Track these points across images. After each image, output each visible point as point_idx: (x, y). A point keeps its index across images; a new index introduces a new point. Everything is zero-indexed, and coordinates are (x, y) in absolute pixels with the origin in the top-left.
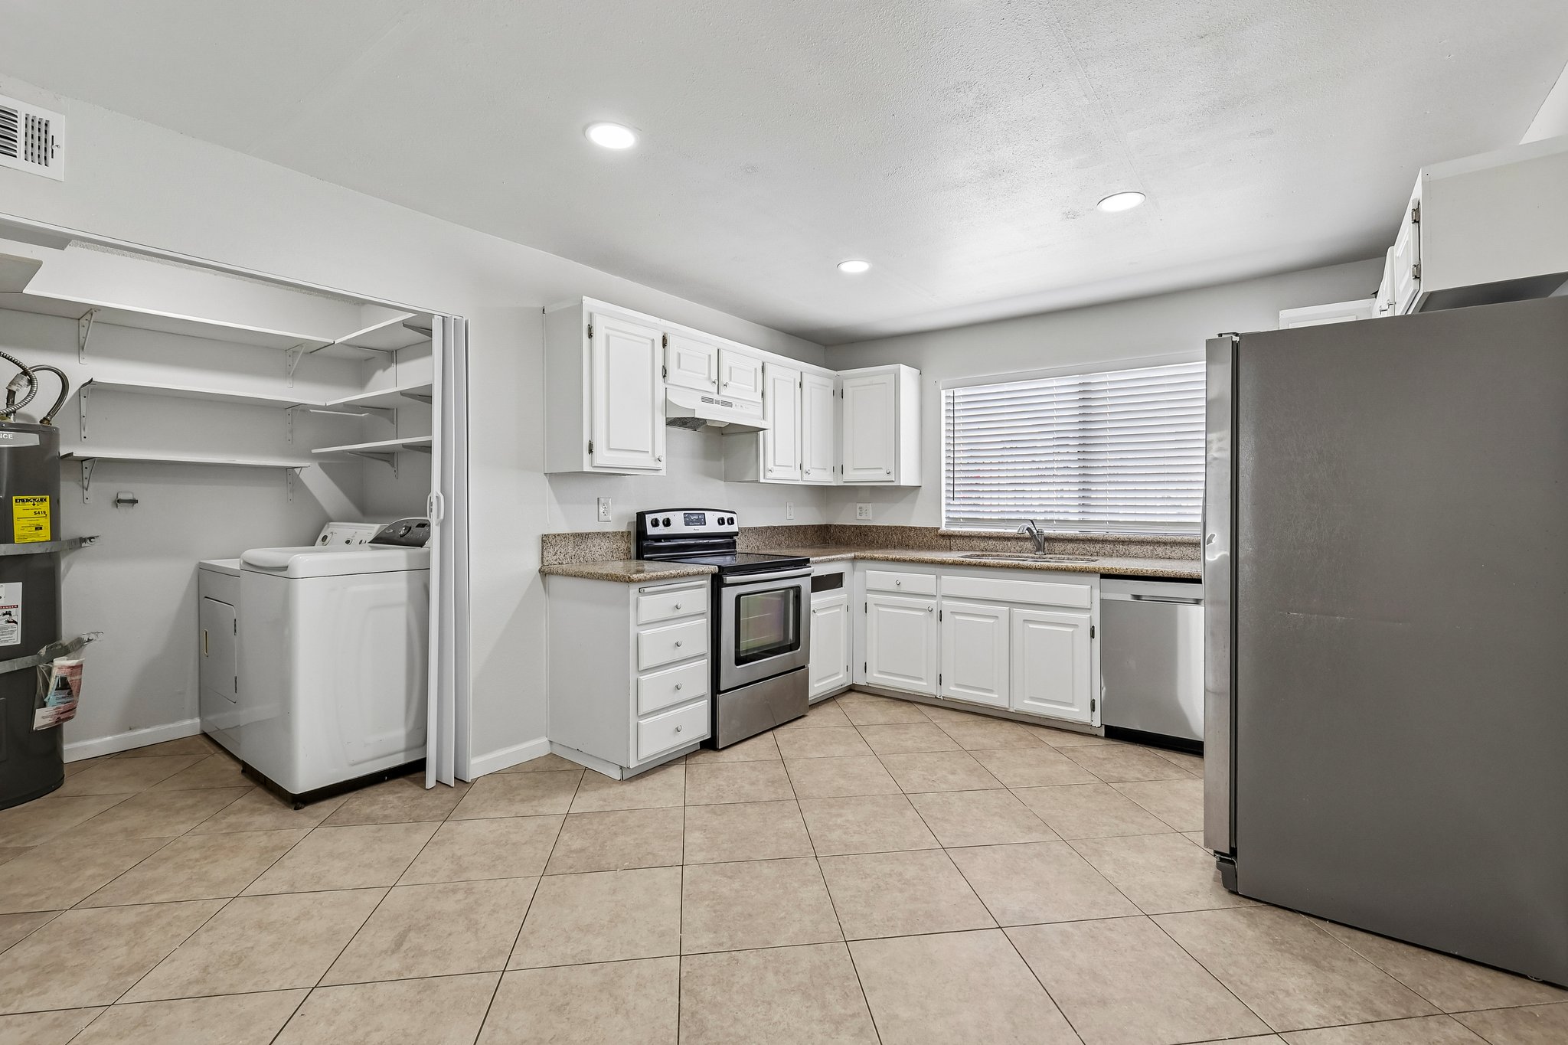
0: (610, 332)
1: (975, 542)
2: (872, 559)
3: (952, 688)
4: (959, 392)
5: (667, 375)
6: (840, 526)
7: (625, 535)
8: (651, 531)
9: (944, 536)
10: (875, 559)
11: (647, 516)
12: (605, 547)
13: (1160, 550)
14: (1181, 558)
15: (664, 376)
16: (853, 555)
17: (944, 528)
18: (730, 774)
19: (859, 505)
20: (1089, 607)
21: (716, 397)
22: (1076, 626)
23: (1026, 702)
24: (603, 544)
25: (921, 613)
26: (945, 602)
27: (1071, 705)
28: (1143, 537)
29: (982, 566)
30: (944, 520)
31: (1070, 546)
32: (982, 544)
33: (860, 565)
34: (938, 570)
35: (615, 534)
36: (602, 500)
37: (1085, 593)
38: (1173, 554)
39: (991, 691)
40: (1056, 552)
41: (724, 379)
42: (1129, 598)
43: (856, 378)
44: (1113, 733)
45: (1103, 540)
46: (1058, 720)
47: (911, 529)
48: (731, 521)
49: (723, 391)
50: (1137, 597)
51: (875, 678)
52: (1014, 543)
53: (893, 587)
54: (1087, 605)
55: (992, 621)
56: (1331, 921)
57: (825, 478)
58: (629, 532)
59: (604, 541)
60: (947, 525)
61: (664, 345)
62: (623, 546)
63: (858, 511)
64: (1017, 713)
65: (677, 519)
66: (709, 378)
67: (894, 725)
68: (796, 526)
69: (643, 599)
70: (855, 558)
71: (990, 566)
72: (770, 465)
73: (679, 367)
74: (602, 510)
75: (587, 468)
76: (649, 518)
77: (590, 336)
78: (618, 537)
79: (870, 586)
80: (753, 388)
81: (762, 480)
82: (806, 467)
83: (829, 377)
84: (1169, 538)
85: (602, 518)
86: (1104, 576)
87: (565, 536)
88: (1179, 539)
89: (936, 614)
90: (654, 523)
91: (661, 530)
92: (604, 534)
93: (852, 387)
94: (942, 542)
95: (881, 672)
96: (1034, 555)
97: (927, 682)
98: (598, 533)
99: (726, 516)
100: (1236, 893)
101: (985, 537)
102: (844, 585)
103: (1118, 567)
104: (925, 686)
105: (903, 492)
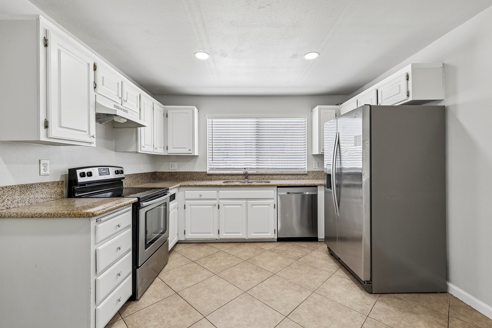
0: (61, 48)
1: (221, 177)
2: (189, 186)
3: (224, 235)
4: (214, 120)
5: (97, 87)
6: (161, 172)
7: (60, 183)
8: (80, 180)
9: (208, 175)
10: (190, 186)
11: (77, 171)
12: (45, 192)
13: (282, 177)
14: (288, 179)
15: (95, 88)
16: (179, 185)
17: (208, 172)
18: (155, 315)
19: (170, 163)
20: (274, 198)
21: (120, 106)
22: (269, 205)
23: (252, 234)
24: (44, 190)
25: (211, 207)
26: (221, 201)
27: (268, 233)
28: (278, 173)
29: (236, 186)
30: (208, 169)
31: (255, 177)
32: (224, 177)
33: (182, 189)
34: (217, 189)
35: (53, 183)
36: (42, 162)
37: (272, 193)
38: (286, 178)
39: (239, 233)
40: (250, 179)
41: (125, 98)
42: (285, 193)
43: (172, 109)
44: (280, 240)
45: (266, 174)
46: (263, 239)
47: (194, 172)
48: (122, 172)
49: (125, 104)
50: (289, 193)
51: (190, 236)
52: (236, 176)
53: (198, 197)
54: (273, 197)
55: (239, 206)
56: (397, 293)
57: (160, 151)
58: (63, 181)
59: (45, 188)
60: (209, 170)
61: (95, 70)
62: (59, 190)
63: (170, 166)
64: (249, 239)
65: (95, 171)
66: (118, 95)
67: (208, 256)
68: (144, 173)
69: (100, 226)
70: (180, 186)
71: (239, 186)
72: (143, 144)
73: (103, 85)
74: (42, 168)
75: (43, 138)
76: (79, 172)
77: (46, 45)
78: (55, 185)
79: (186, 197)
80: (136, 105)
81: (139, 152)
82: (155, 147)
83: (162, 107)
84: (285, 173)
85: (42, 172)
86: (278, 187)
87: (12, 188)
88: (288, 173)
89: (217, 206)
90: (82, 175)
91: (86, 179)
92: (44, 184)
93: (172, 113)
94: (208, 177)
95: (192, 233)
96: (244, 181)
97: (213, 234)
98: (40, 184)
99: (119, 169)
100: (372, 293)
101: (225, 175)
102: (176, 198)
103: (284, 184)
104: (213, 236)
105: (191, 158)
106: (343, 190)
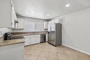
9: (26, 33)
19: (17, 30)
26: (31, 38)
75: (12, 27)
76: (8, 34)
96: (34, 33)
97: (29, 44)
101: (30, 32)
105: (22, 29)
106: (52, 34)
